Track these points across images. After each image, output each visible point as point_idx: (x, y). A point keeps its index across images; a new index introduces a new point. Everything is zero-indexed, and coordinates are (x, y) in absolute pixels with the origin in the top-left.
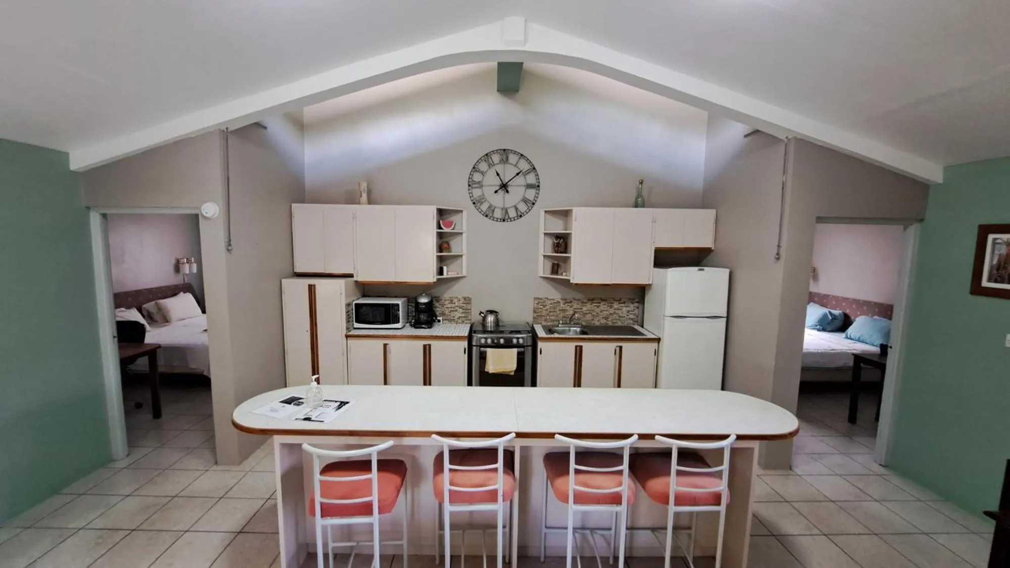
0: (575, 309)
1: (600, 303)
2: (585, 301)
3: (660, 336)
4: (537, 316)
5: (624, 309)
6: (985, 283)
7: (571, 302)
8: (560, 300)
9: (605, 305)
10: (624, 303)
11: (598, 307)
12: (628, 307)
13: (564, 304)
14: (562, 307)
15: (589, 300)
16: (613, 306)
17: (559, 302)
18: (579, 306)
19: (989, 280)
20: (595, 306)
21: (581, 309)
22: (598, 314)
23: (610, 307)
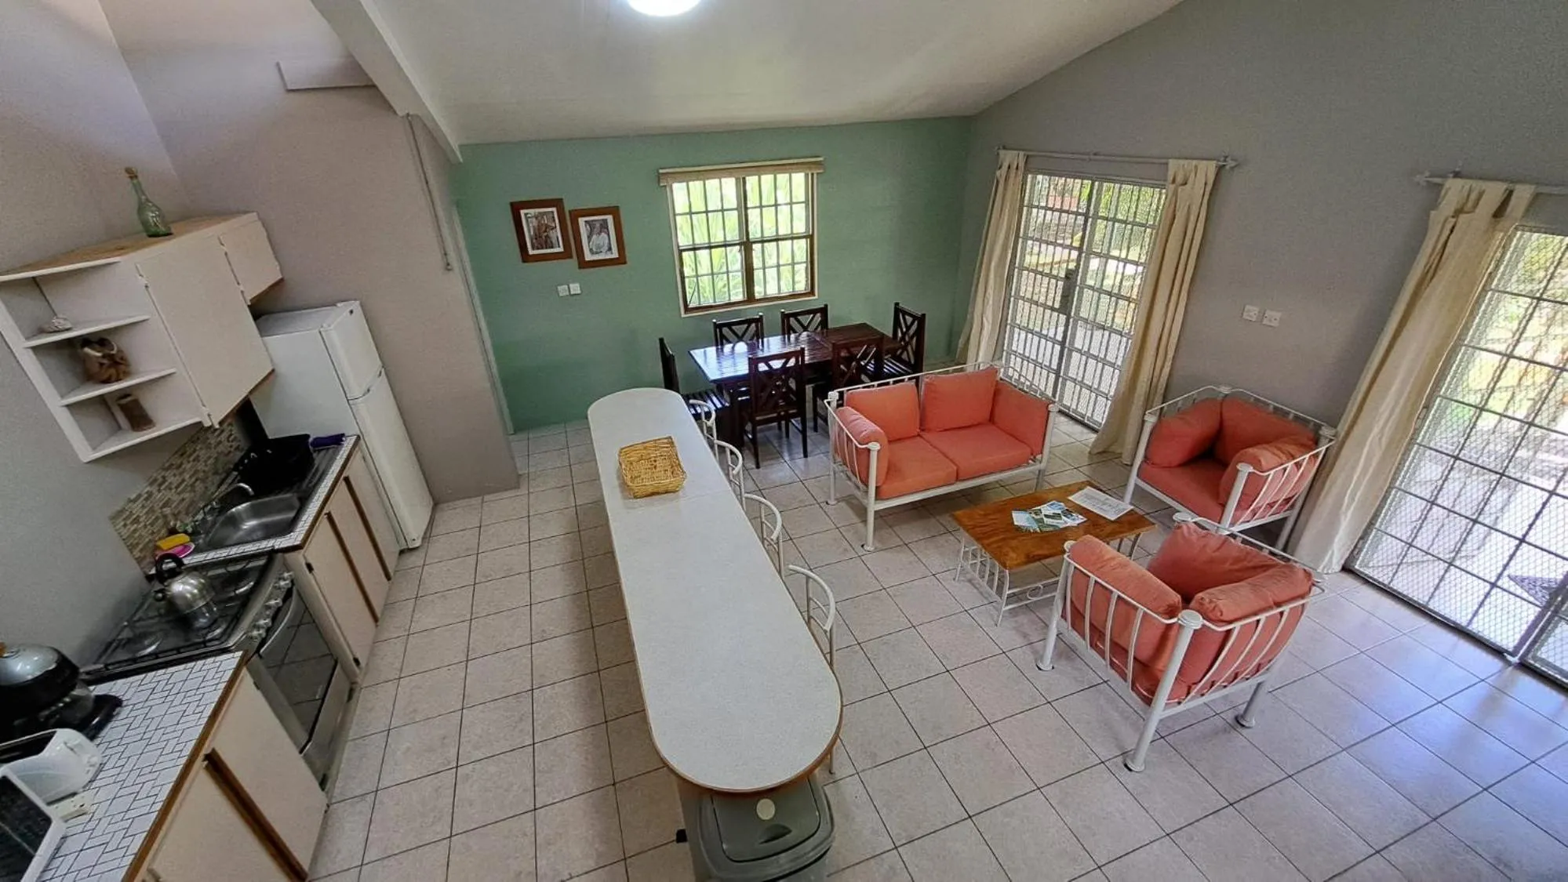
0: (177, 487)
1: (195, 451)
2: (178, 462)
3: (358, 432)
5: (222, 437)
6: (531, 252)
7: (164, 479)
8: (148, 489)
9: (202, 449)
11: (198, 458)
13: (159, 491)
14: (161, 499)
15: (181, 456)
16: (210, 443)
17: (150, 494)
18: (178, 478)
19: (533, 248)
20: (194, 460)
21: (183, 481)
23: (209, 447)
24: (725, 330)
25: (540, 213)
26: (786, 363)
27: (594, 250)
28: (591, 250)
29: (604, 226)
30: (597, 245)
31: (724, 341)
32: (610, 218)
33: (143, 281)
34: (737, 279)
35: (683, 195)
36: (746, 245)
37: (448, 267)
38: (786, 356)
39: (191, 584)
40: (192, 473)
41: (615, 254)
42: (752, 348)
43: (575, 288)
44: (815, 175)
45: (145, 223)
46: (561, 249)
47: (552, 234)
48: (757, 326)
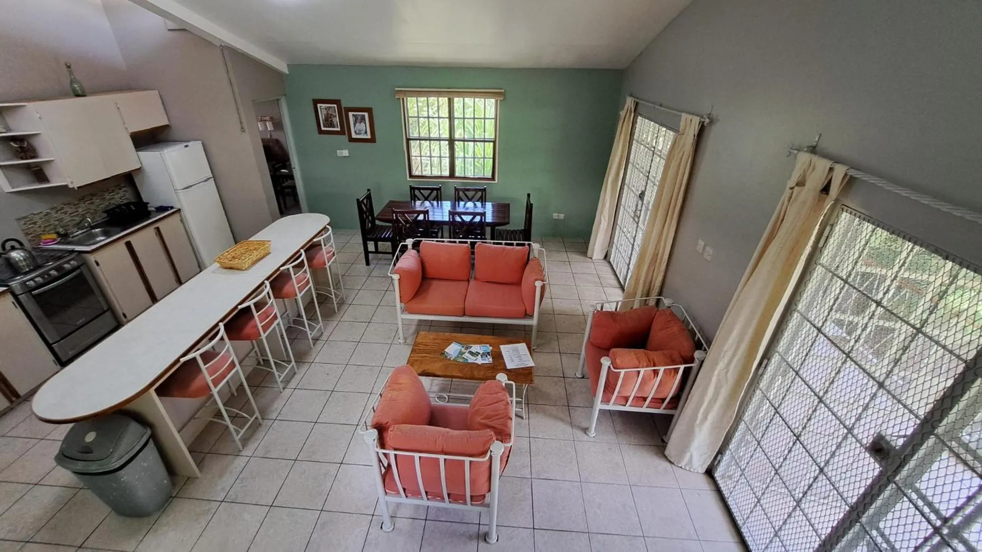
0: (71, 214)
1: (92, 199)
2: (76, 203)
3: (180, 207)
4: (32, 237)
5: (116, 196)
7: (62, 209)
8: (48, 211)
9: (97, 199)
10: (113, 191)
11: (92, 203)
12: (118, 193)
13: (56, 213)
14: (56, 217)
15: (80, 200)
16: (105, 198)
17: (48, 214)
18: (73, 210)
19: (324, 127)
20: (89, 204)
21: (77, 211)
22: (95, 210)
23: (104, 199)
24: (417, 192)
25: (328, 107)
26: (473, 218)
27: (357, 132)
28: (355, 132)
29: (363, 118)
30: (360, 130)
31: (416, 199)
32: (366, 114)
33: (38, 116)
34: (446, 162)
35: (413, 105)
36: (451, 141)
37: (243, 130)
38: (475, 215)
39: (20, 255)
40: (84, 209)
41: (369, 136)
42: (454, 206)
43: (346, 153)
44: (499, 102)
45: (74, 90)
46: (339, 129)
47: (334, 119)
48: (437, 193)
